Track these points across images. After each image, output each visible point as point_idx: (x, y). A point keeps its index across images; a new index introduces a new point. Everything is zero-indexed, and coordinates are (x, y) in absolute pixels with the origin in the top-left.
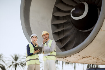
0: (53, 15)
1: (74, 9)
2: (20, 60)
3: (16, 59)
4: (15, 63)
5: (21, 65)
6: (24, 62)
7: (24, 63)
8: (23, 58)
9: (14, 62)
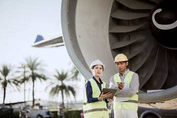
0: (111, 17)
1: (159, 10)
2: (12, 75)
3: (6, 72)
4: (3, 81)
5: (14, 83)
6: (19, 77)
7: (19, 80)
8: (17, 72)
9: (3, 77)
